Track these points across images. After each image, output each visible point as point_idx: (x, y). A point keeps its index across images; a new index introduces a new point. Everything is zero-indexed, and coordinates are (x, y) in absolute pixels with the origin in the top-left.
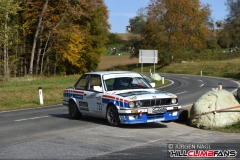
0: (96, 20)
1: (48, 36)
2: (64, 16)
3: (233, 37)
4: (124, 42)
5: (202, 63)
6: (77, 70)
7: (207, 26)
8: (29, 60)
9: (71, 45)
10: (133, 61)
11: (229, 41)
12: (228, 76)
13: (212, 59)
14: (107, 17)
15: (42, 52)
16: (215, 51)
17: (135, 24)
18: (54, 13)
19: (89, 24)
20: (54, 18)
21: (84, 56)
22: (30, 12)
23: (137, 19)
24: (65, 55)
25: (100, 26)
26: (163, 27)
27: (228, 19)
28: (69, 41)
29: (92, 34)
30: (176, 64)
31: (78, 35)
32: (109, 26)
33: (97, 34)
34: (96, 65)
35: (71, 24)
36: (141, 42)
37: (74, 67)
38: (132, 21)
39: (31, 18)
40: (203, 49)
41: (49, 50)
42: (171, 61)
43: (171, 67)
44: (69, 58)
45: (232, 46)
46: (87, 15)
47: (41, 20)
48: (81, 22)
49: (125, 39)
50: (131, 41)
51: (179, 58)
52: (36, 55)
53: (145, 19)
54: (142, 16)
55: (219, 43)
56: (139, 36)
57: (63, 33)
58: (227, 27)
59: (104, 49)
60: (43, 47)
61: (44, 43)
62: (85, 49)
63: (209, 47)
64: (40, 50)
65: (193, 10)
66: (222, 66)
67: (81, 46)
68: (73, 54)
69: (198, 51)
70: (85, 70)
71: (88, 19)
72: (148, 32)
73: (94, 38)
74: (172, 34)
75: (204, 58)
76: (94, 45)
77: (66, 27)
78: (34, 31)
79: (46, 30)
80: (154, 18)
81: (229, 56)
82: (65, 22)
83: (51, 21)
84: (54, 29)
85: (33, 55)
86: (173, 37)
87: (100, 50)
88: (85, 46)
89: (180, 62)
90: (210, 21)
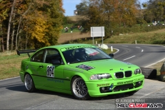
0: (54, 7)
1: (19, 21)
2: (31, 5)
3: (156, 14)
4: (73, 22)
5: (135, 34)
7: (136, 7)
8: (5, 39)
9: (37, 27)
10: (85, 36)
11: (152, 18)
12: (157, 43)
13: (141, 31)
14: (62, 4)
15: (16, 33)
16: (143, 25)
17: (80, 9)
18: (22, 3)
19: (49, 10)
20: (23, 6)
22: (4, 3)
23: (82, 4)
24: (34, 35)
25: (57, 12)
27: (150, 1)
28: (35, 24)
29: (52, 17)
30: (115, 37)
31: (42, 19)
32: (64, 11)
33: (56, 17)
34: (56, 40)
35: (36, 11)
36: (87, 21)
38: (77, 7)
39: (5, 8)
40: (133, 24)
41: (20, 32)
42: (111, 34)
43: (112, 38)
44: (37, 37)
45: (154, 20)
46: (48, 4)
47: (13, 8)
48: (43, 9)
50: (80, 21)
51: (117, 32)
52: (10, 35)
53: (88, 5)
54: (85, 2)
55: (145, 19)
56: (85, 18)
57: (31, 18)
58: (150, 8)
59: (61, 28)
60: (16, 29)
61: (17, 26)
62: (48, 28)
63: (138, 22)
66: (152, 36)
67: (45, 27)
68: (39, 33)
69: (130, 26)
70: (49, 44)
71: (48, 7)
72: (93, 13)
73: (54, 20)
74: (111, 14)
75: (135, 31)
76: (54, 25)
77: (32, 13)
78: (8, 18)
79: (18, 16)
80: (97, 3)
81: (153, 28)
82: (31, 9)
83: (21, 9)
84: (24, 15)
85: (8, 36)
86: (112, 17)
87: (58, 29)
88: (47, 26)
89: (118, 35)
90: (138, 3)
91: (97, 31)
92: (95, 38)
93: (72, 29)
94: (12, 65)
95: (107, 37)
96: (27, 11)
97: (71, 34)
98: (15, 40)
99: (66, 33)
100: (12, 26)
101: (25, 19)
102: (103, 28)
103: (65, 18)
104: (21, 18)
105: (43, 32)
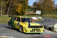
0: (25, 2)
1: (13, 5)
4: (32, 8)
5: (52, 15)
7: (54, 6)
8: (7, 11)
9: (18, 8)
13: (54, 14)
14: (28, 1)
15: (11, 9)
16: (55, 12)
17: (35, 4)
19: (23, 3)
21: (21, 11)
23: (35, 2)
24: (17, 10)
25: (26, 4)
26: (42, 5)
28: (18, 7)
29: (24, 5)
31: (20, 5)
32: (28, 4)
34: (24, 13)
36: (36, 8)
37: (19, 13)
38: (34, 3)
43: (44, 15)
44: (18, 11)
47: (11, 1)
48: (21, 2)
49: (32, 7)
50: (34, 8)
51: (46, 13)
52: (9, 10)
54: (37, 2)
55: (56, 10)
57: (17, 5)
61: (12, 7)
63: (54, 11)
65: (50, 1)
67: (21, 8)
68: (19, 10)
69: (51, 12)
70: (22, 14)
71: (23, 2)
72: (38, 6)
73: (24, 6)
74: (44, 7)
76: (24, 8)
78: (9, 3)
79: (12, 3)
82: (17, 2)
83: (14, 1)
84: (14, 3)
85: (8, 10)
87: (26, 10)
89: (46, 14)
90: (54, 4)
91: (38, 12)
93: (31, 10)
98: (10, 11)
99: (29, 12)
100: (10, 6)
102: (41, 11)
103: (29, 6)
105: (20, 10)
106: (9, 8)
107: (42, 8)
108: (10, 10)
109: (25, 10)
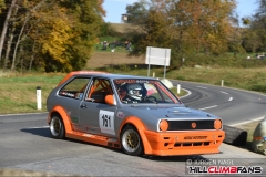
0: (89, 4)
1: (25, 19)
3: (263, 39)
4: (118, 34)
5: (222, 70)
6: (60, 67)
7: (231, 22)
9: (54, 34)
10: (134, 60)
11: (256, 44)
12: (258, 89)
13: (234, 65)
14: (102, 1)
15: (15, 39)
16: (238, 55)
19: (79, 8)
21: (70, 49)
23: (137, 6)
24: (46, 47)
25: (93, 12)
26: (174, 20)
27: (257, 16)
28: (51, 28)
29: (82, 21)
30: (187, 69)
31: (64, 21)
32: (104, 13)
33: (89, 22)
34: (85, 62)
35: (56, 7)
36: (143, 36)
37: (56, 62)
40: (223, 51)
41: (23, 39)
42: (181, 64)
43: (181, 71)
44: (51, 50)
45: (259, 50)
48: (69, 5)
49: (121, 31)
50: (130, 34)
51: (192, 61)
53: (147, 8)
54: (143, 2)
55: (243, 45)
56: (139, 29)
57: (46, 17)
58: (254, 27)
59: (96, 42)
60: (17, 33)
61: (19, 28)
62: (73, 39)
63: (230, 50)
64: (12, 37)
65: (214, 1)
66: (251, 76)
67: (67, 36)
68: (55, 46)
69: (216, 54)
70: (70, 67)
71: (78, 2)
72: (154, 24)
73: (85, 27)
74: (185, 28)
75: (224, 64)
76: (84, 35)
77: (49, 8)
79: (23, 11)
80: (163, 6)
81: (255, 63)
82: (48, 2)
84: (33, 10)
85: (3, 42)
86: (186, 34)
87: (90, 43)
88: (72, 36)
89: (193, 66)
90: (234, 16)
92: (152, 67)
93: (116, 45)
94: (5, 94)
95: (173, 67)
96: (39, 5)
97: (112, 54)
98: (12, 52)
99: (103, 52)
100: (10, 26)
101: (35, 18)
102: (169, 50)
103: (105, 26)
104: (28, 14)
105: (63, 45)
106: (7, 35)
107: (174, 35)
108: (9, 43)
109: (89, 46)
